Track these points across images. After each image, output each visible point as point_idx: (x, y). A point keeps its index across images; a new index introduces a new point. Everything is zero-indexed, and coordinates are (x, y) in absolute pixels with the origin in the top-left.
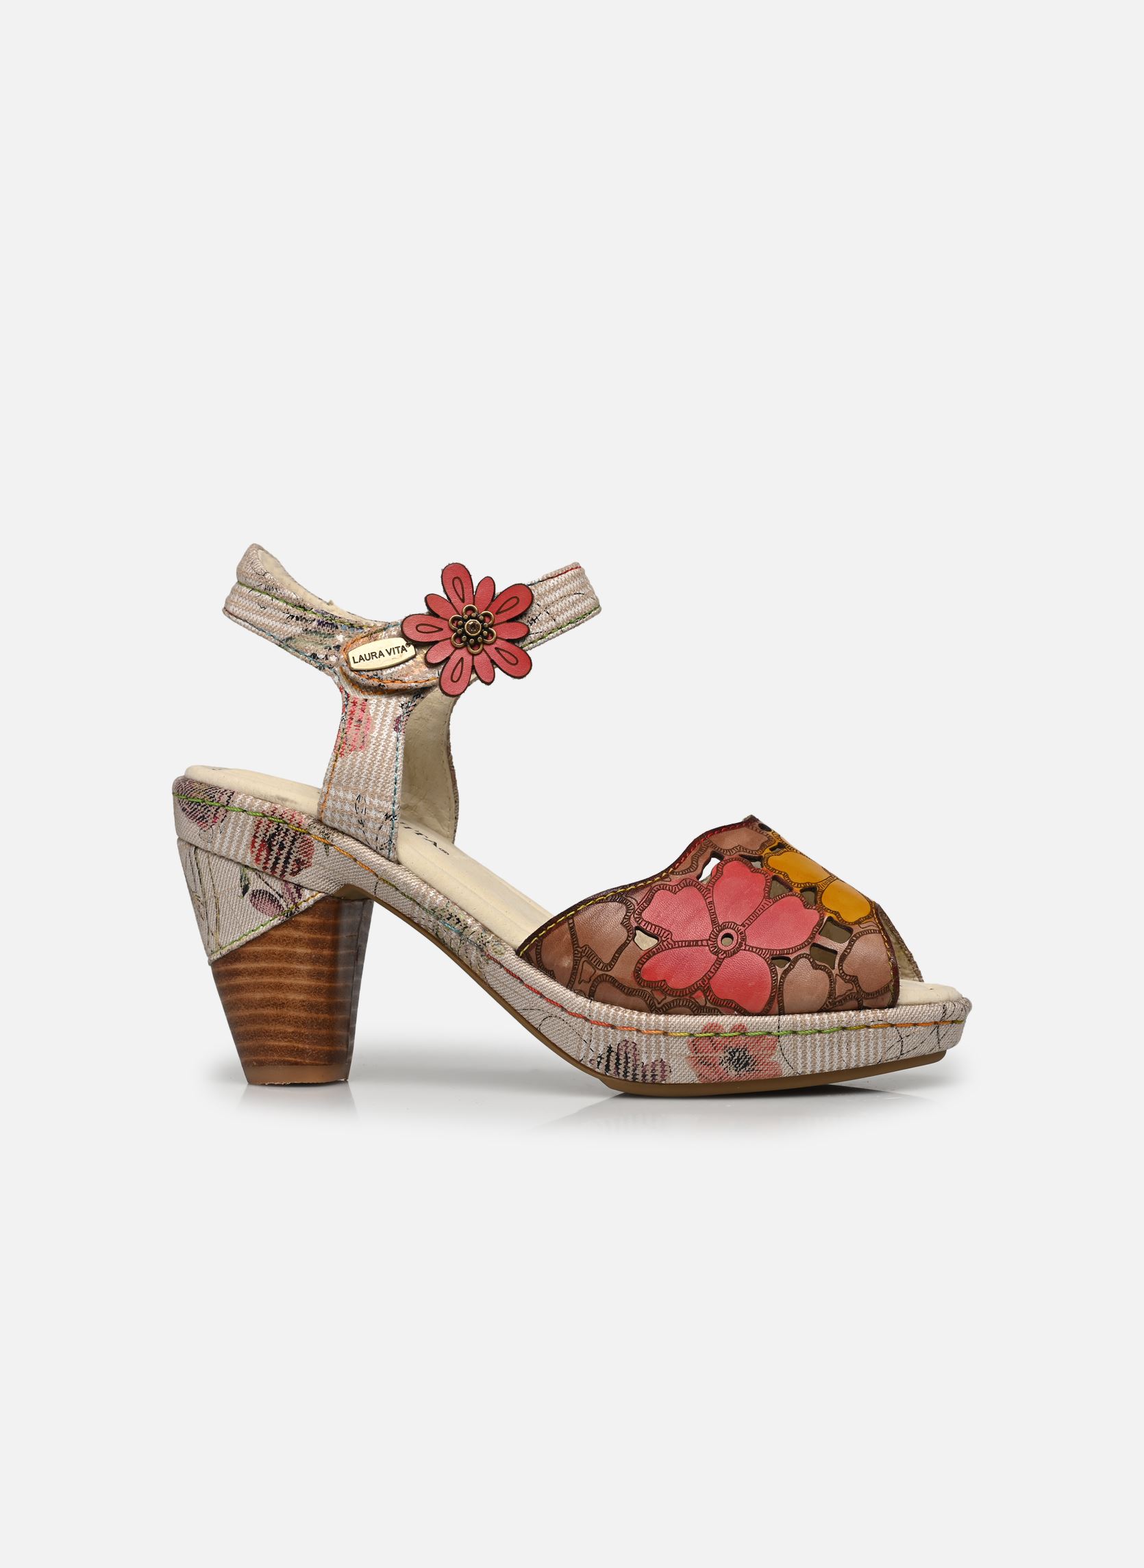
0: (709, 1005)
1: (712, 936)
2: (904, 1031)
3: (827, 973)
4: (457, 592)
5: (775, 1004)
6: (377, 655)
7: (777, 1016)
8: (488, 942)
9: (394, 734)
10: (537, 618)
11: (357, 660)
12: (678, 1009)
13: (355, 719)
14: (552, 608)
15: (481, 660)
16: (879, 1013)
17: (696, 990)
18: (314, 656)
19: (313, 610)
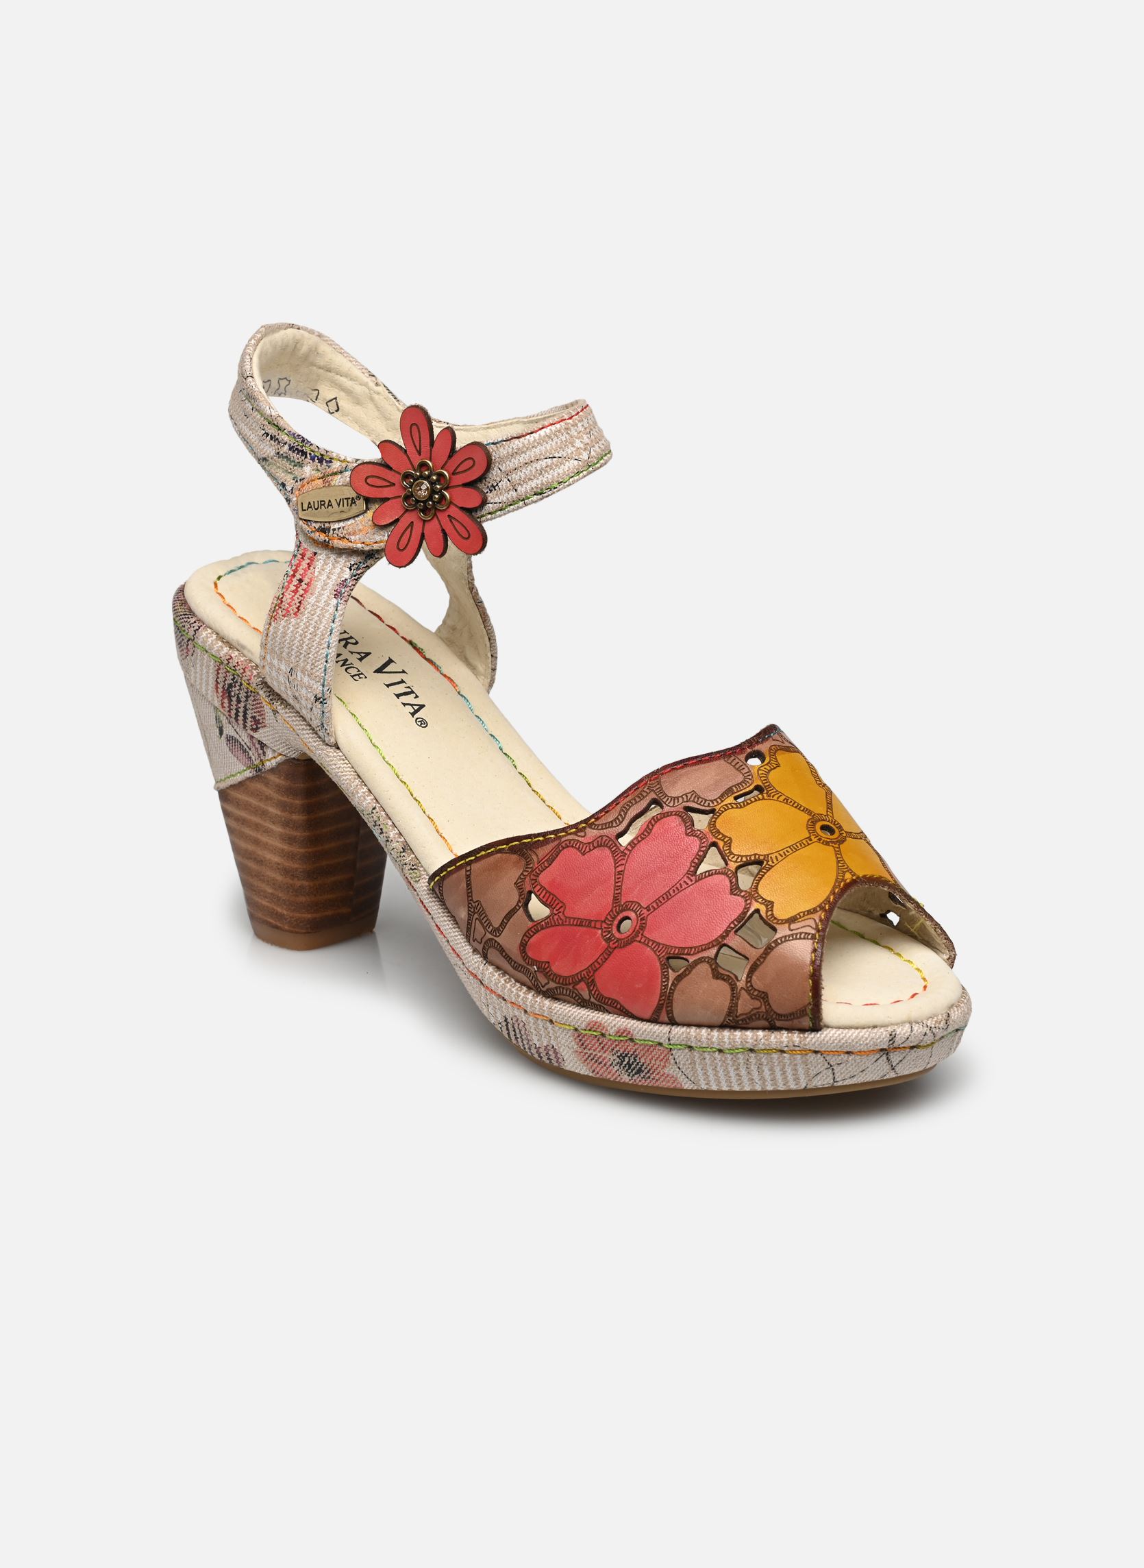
0: (592, 1000)
1: (608, 917)
2: (833, 1060)
3: (730, 984)
4: (413, 442)
5: (663, 1013)
6: (326, 505)
7: (669, 1026)
8: (406, 864)
9: (334, 601)
10: (497, 484)
11: (305, 507)
12: (562, 997)
13: (298, 576)
14: (514, 476)
15: (433, 527)
16: (796, 1037)
17: (580, 981)
18: (283, 485)
19: (285, 431)
